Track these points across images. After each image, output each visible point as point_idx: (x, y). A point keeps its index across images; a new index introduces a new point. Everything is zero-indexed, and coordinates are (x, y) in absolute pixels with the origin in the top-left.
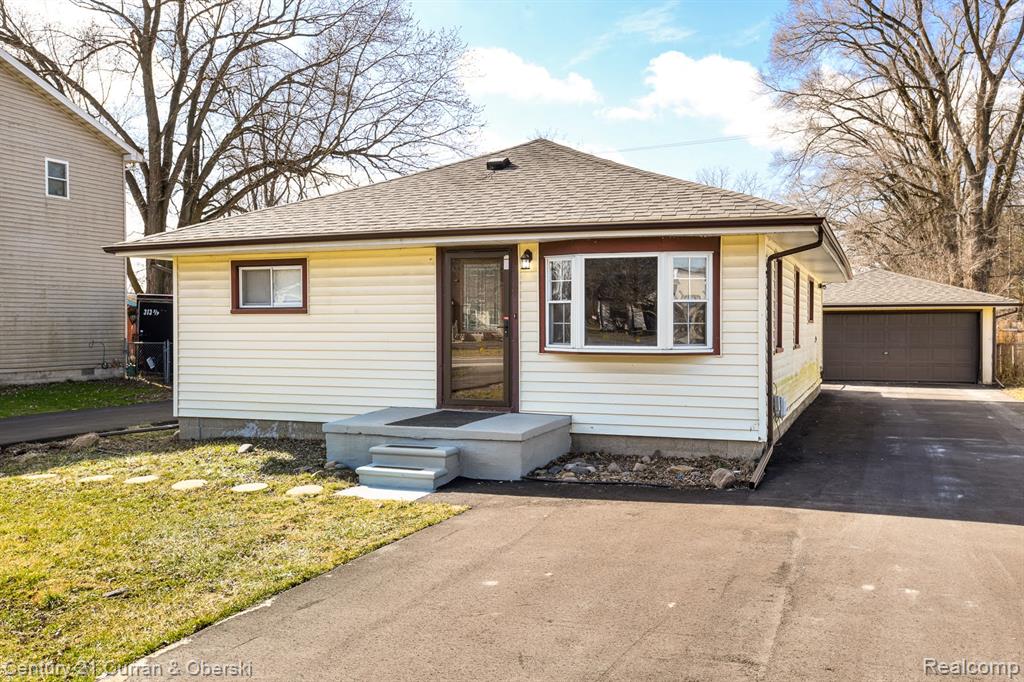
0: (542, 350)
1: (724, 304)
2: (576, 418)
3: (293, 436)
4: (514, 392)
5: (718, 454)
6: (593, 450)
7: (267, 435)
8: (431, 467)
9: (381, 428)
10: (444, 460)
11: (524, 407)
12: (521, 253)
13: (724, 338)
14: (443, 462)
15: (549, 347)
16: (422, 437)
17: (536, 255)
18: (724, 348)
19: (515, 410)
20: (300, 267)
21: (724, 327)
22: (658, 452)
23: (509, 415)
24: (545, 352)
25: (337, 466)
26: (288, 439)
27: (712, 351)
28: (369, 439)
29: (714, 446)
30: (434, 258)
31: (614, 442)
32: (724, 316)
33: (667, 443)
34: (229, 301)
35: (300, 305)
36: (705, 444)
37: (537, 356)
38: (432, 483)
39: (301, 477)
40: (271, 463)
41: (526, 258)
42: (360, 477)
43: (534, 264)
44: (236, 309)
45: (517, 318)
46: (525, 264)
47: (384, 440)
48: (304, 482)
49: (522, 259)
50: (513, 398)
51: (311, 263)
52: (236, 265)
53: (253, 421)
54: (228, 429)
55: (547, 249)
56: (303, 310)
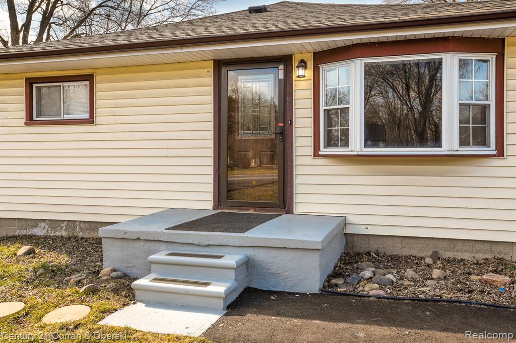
0: (316, 154)
1: (508, 106)
2: (351, 219)
3: (81, 234)
4: (288, 194)
5: (502, 256)
6: (367, 250)
7: (57, 234)
8: (219, 280)
9: (161, 233)
10: (234, 271)
11: (299, 208)
12: (295, 63)
13: (508, 140)
14: (232, 274)
15: (324, 151)
16: (206, 244)
17: (310, 64)
18: (508, 150)
19: (290, 211)
20: (87, 83)
21: (508, 128)
22: (435, 253)
23: (285, 217)
24: (319, 156)
25: (114, 274)
26: (75, 237)
27: (495, 152)
28: (148, 244)
29: (496, 248)
30: (212, 71)
31: (389, 242)
32: (508, 118)
33: (444, 244)
34: (23, 114)
35: (87, 116)
36: (487, 247)
37: (310, 160)
38: (222, 301)
39: (68, 291)
40: (41, 271)
41: (302, 67)
42: (137, 293)
43: (308, 73)
44: (30, 120)
45: (291, 124)
46: (301, 72)
47: (163, 246)
48: (69, 299)
49: (298, 67)
50: (288, 200)
51: (98, 78)
52: (30, 82)
53: (44, 220)
54: (21, 228)
55: (323, 57)
56: (91, 121)
